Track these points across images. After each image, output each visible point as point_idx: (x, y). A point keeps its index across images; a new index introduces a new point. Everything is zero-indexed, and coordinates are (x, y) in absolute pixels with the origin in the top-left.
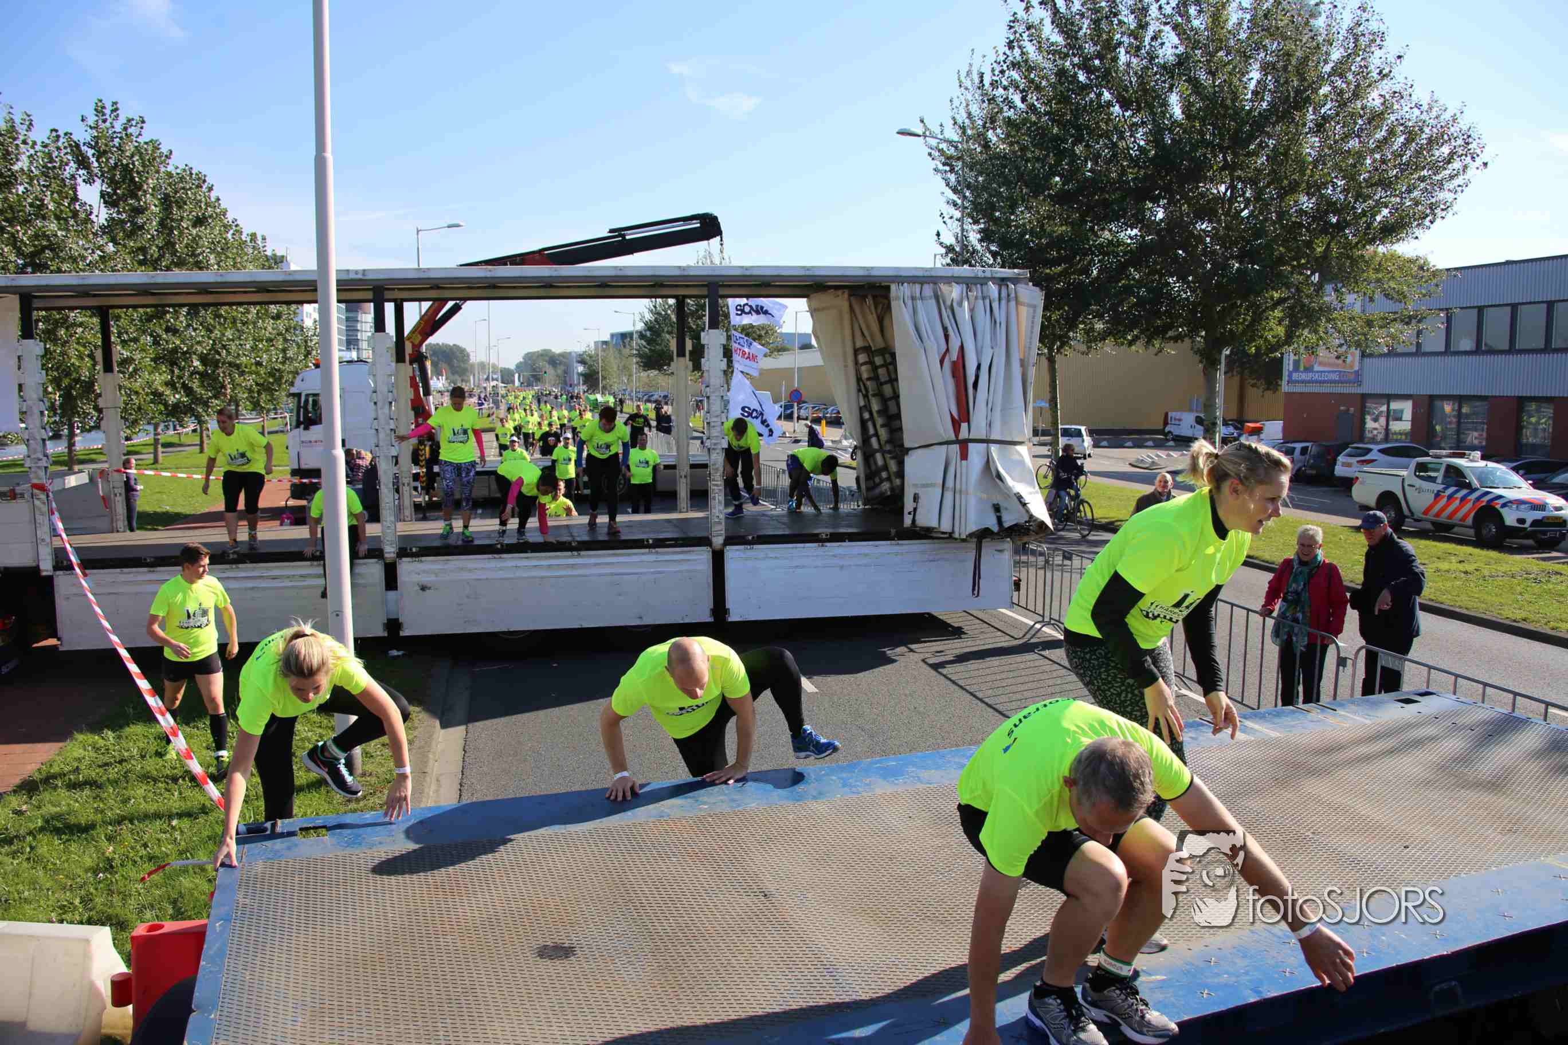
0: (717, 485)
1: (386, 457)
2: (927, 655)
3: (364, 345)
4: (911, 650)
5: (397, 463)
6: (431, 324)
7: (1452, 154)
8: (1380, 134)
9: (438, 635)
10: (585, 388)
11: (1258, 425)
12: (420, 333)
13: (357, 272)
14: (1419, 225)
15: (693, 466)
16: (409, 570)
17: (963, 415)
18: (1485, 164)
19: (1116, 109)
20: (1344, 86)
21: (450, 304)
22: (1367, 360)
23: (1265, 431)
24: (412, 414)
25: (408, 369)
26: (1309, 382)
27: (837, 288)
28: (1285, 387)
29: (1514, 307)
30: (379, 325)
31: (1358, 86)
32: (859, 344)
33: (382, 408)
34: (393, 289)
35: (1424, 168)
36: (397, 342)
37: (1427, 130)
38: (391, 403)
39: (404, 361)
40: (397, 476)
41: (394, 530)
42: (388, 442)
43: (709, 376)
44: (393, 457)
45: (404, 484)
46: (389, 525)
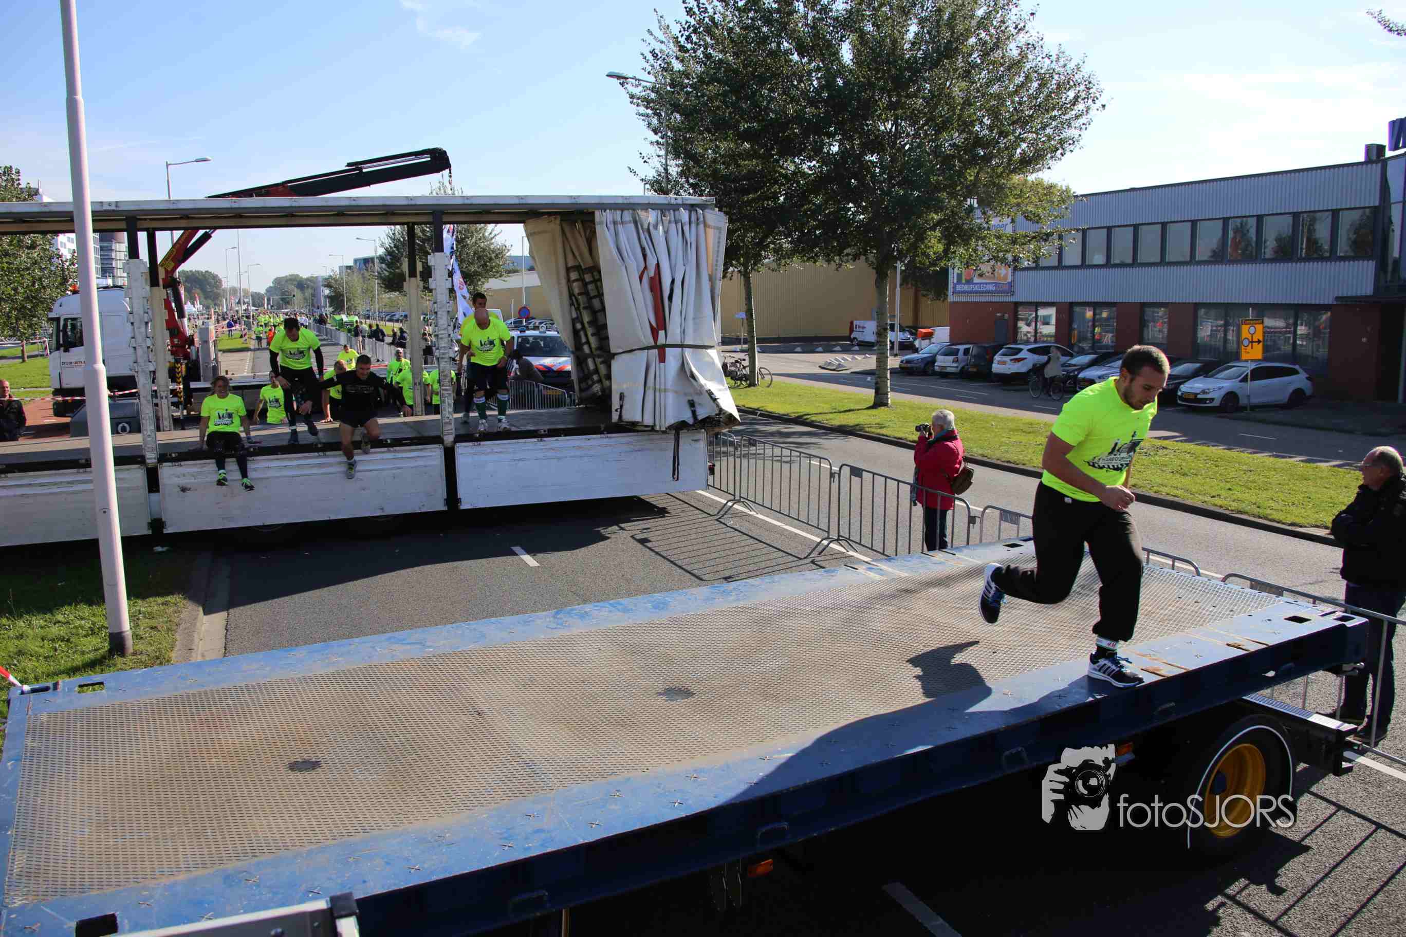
1: (143, 371)
2: (634, 532)
3: (119, 273)
4: (622, 529)
5: (154, 379)
6: (182, 252)
7: (1076, 98)
8: (1019, 80)
9: (199, 531)
11: (930, 330)
12: (173, 260)
13: (110, 204)
14: (1052, 157)
16: (169, 474)
17: (660, 324)
18: (1104, 106)
19: (796, 57)
20: (988, 38)
21: (201, 233)
22: (1018, 273)
23: (936, 334)
24: (167, 333)
25: (161, 293)
26: (971, 292)
27: (550, 214)
28: (951, 298)
29: (1136, 227)
30: (133, 252)
31: (998, 39)
32: (571, 263)
33: (139, 328)
34: (145, 219)
35: (1053, 109)
36: (150, 268)
37: (1056, 77)
38: (147, 323)
39: (157, 285)
40: (155, 391)
41: (154, 440)
42: (146, 358)
43: (436, 294)
44: (150, 372)
45: (162, 398)
46: (149, 433)
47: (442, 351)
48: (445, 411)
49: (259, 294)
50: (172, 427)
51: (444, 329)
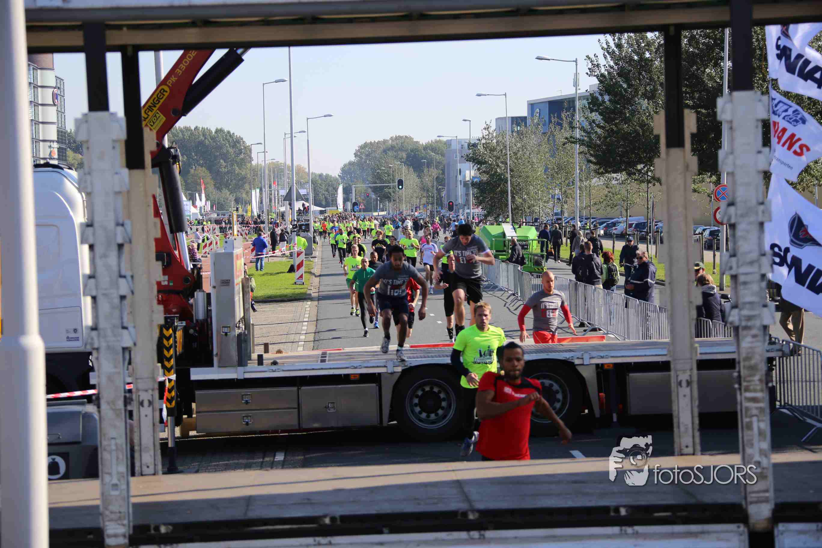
0: (754, 400)
5: (130, 363)
10: (479, 211)
15: (703, 365)
24: (156, 265)
25: (146, 183)
30: (97, 97)
33: (105, 256)
39: (140, 166)
40: (130, 391)
41: (125, 493)
42: (117, 322)
43: (734, 183)
44: (124, 349)
45: (141, 404)
46: (115, 481)
47: (745, 312)
48: (752, 445)
49: (327, 176)
50: (160, 467)
51: (751, 263)
